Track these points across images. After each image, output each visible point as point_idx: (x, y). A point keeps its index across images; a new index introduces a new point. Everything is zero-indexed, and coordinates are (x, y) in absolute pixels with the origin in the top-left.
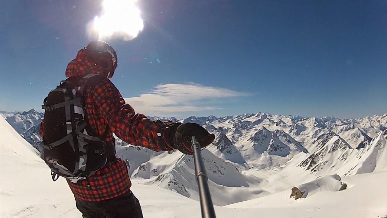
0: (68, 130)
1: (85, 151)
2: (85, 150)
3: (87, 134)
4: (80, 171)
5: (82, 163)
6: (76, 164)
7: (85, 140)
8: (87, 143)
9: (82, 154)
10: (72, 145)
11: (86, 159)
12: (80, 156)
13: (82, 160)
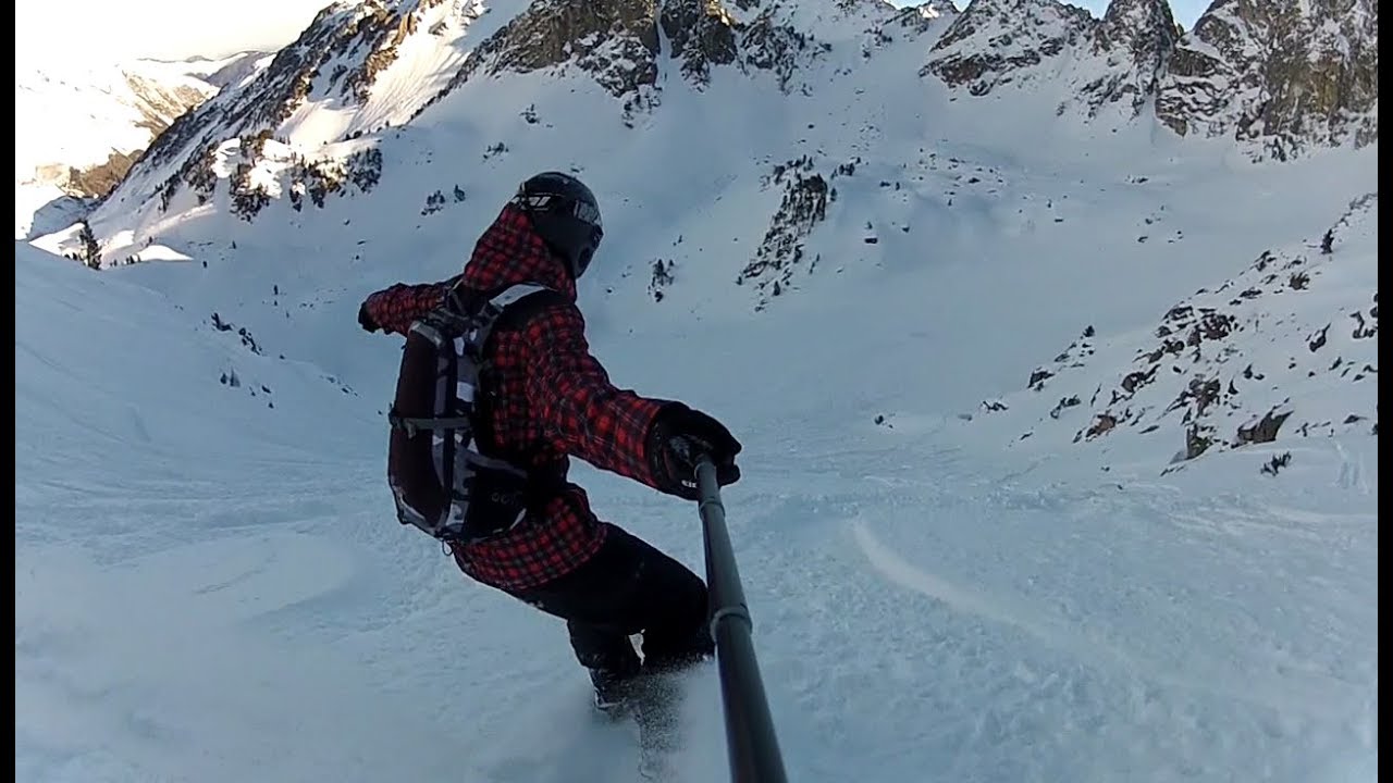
0: (435, 438)
1: (465, 492)
2: (466, 490)
3: (475, 450)
4: (446, 529)
5: (454, 515)
6: (443, 515)
7: (471, 466)
8: (473, 474)
9: (458, 496)
10: (439, 470)
11: (466, 509)
12: (453, 500)
13: (455, 509)
